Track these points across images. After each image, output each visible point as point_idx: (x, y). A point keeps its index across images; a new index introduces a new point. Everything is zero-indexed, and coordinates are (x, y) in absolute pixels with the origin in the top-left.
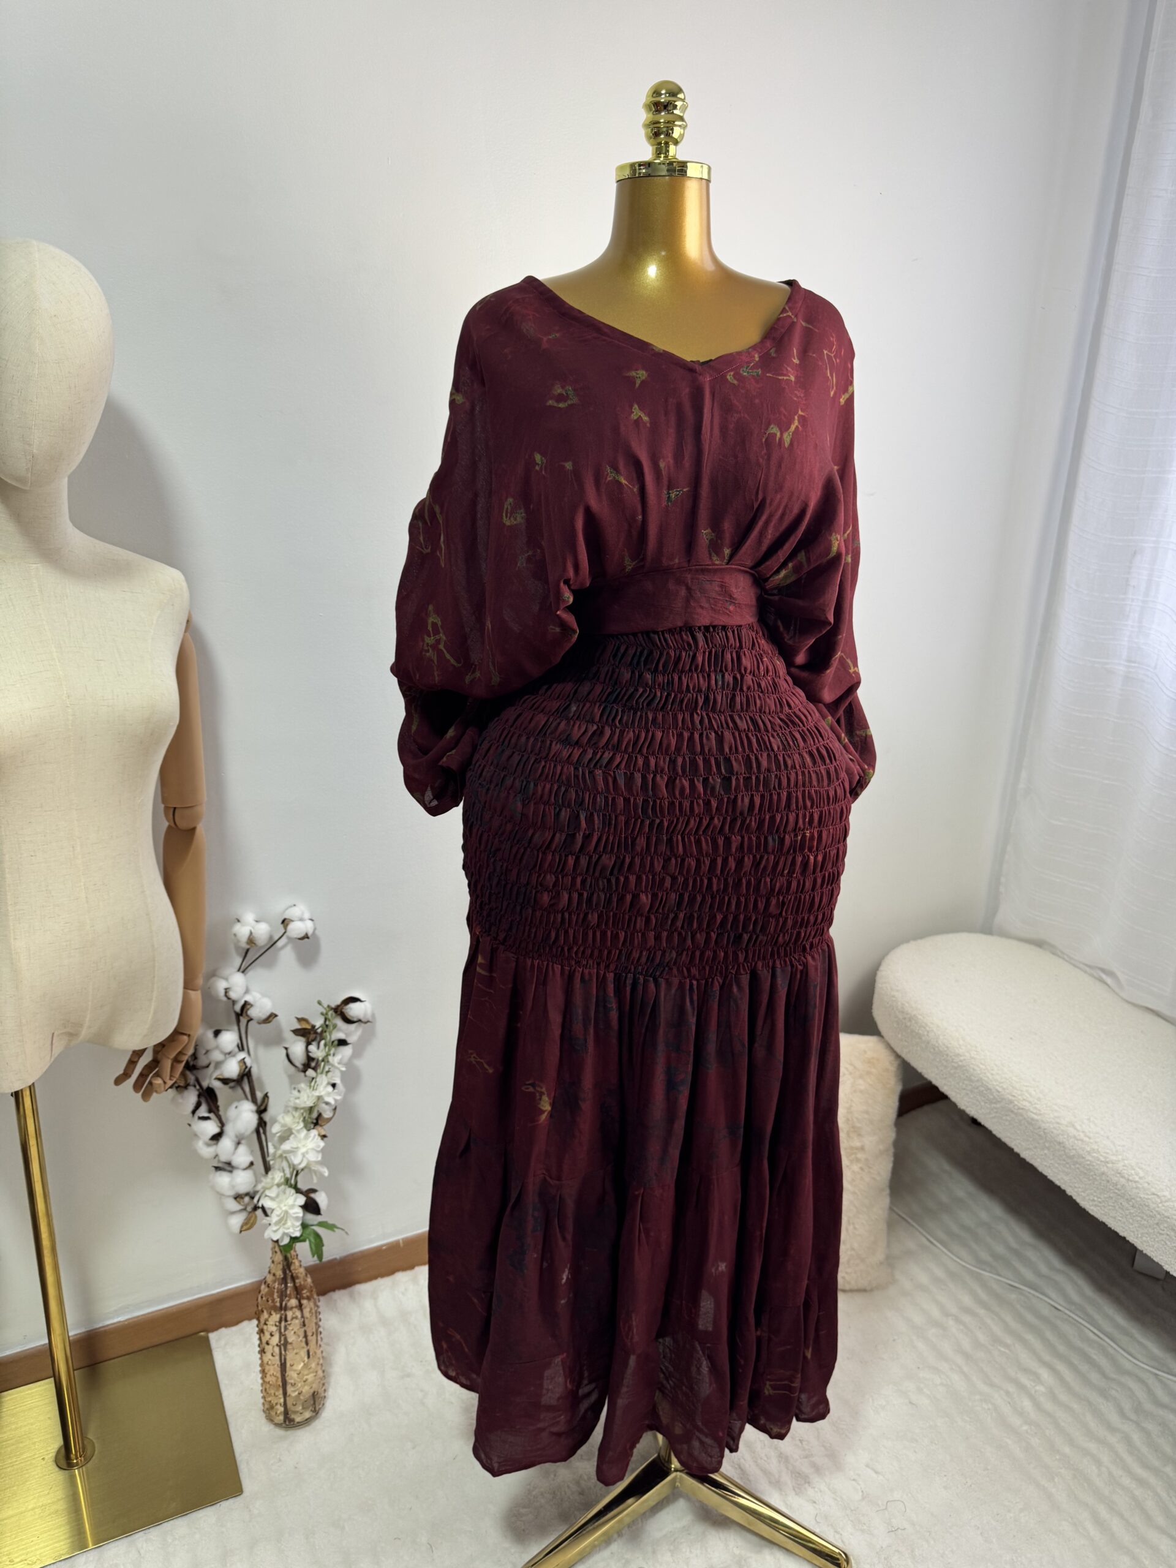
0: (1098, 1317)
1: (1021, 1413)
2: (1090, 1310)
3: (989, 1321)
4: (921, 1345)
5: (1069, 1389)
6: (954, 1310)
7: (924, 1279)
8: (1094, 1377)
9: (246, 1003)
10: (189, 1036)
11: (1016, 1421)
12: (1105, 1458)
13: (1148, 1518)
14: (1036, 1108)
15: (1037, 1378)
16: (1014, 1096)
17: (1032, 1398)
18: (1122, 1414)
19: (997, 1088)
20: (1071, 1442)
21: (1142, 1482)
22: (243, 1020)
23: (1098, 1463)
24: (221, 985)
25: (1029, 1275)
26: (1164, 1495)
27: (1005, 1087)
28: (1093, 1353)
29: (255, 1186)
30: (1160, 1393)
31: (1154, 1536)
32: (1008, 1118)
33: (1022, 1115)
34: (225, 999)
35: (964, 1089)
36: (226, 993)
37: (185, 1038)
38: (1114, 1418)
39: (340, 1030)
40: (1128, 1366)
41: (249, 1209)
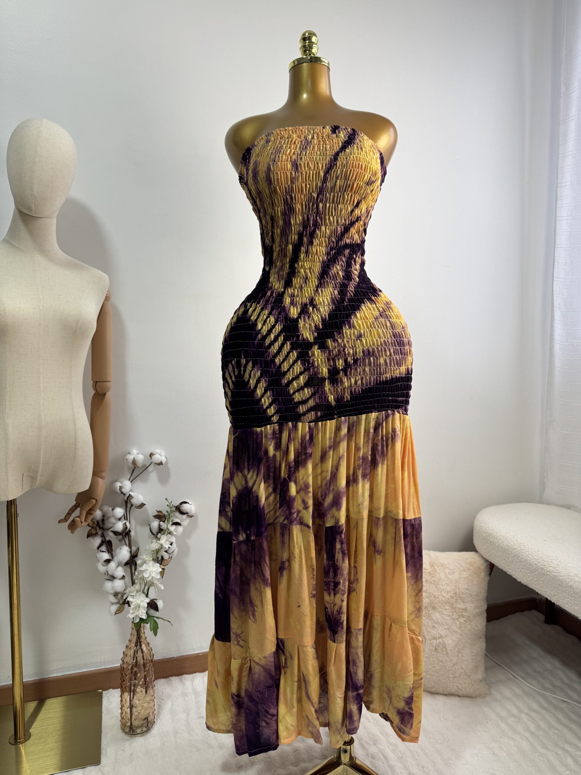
1: (566, 765)
3: (547, 716)
4: (503, 725)
9: (130, 495)
10: (96, 500)
11: (561, 769)
14: (556, 570)
16: (544, 565)
17: (573, 757)
19: (536, 563)
22: (129, 505)
24: (118, 484)
27: (539, 561)
29: (125, 590)
32: (542, 579)
33: (549, 575)
34: (119, 492)
35: (519, 568)
36: (120, 488)
37: (94, 501)
39: (177, 518)
41: (121, 602)
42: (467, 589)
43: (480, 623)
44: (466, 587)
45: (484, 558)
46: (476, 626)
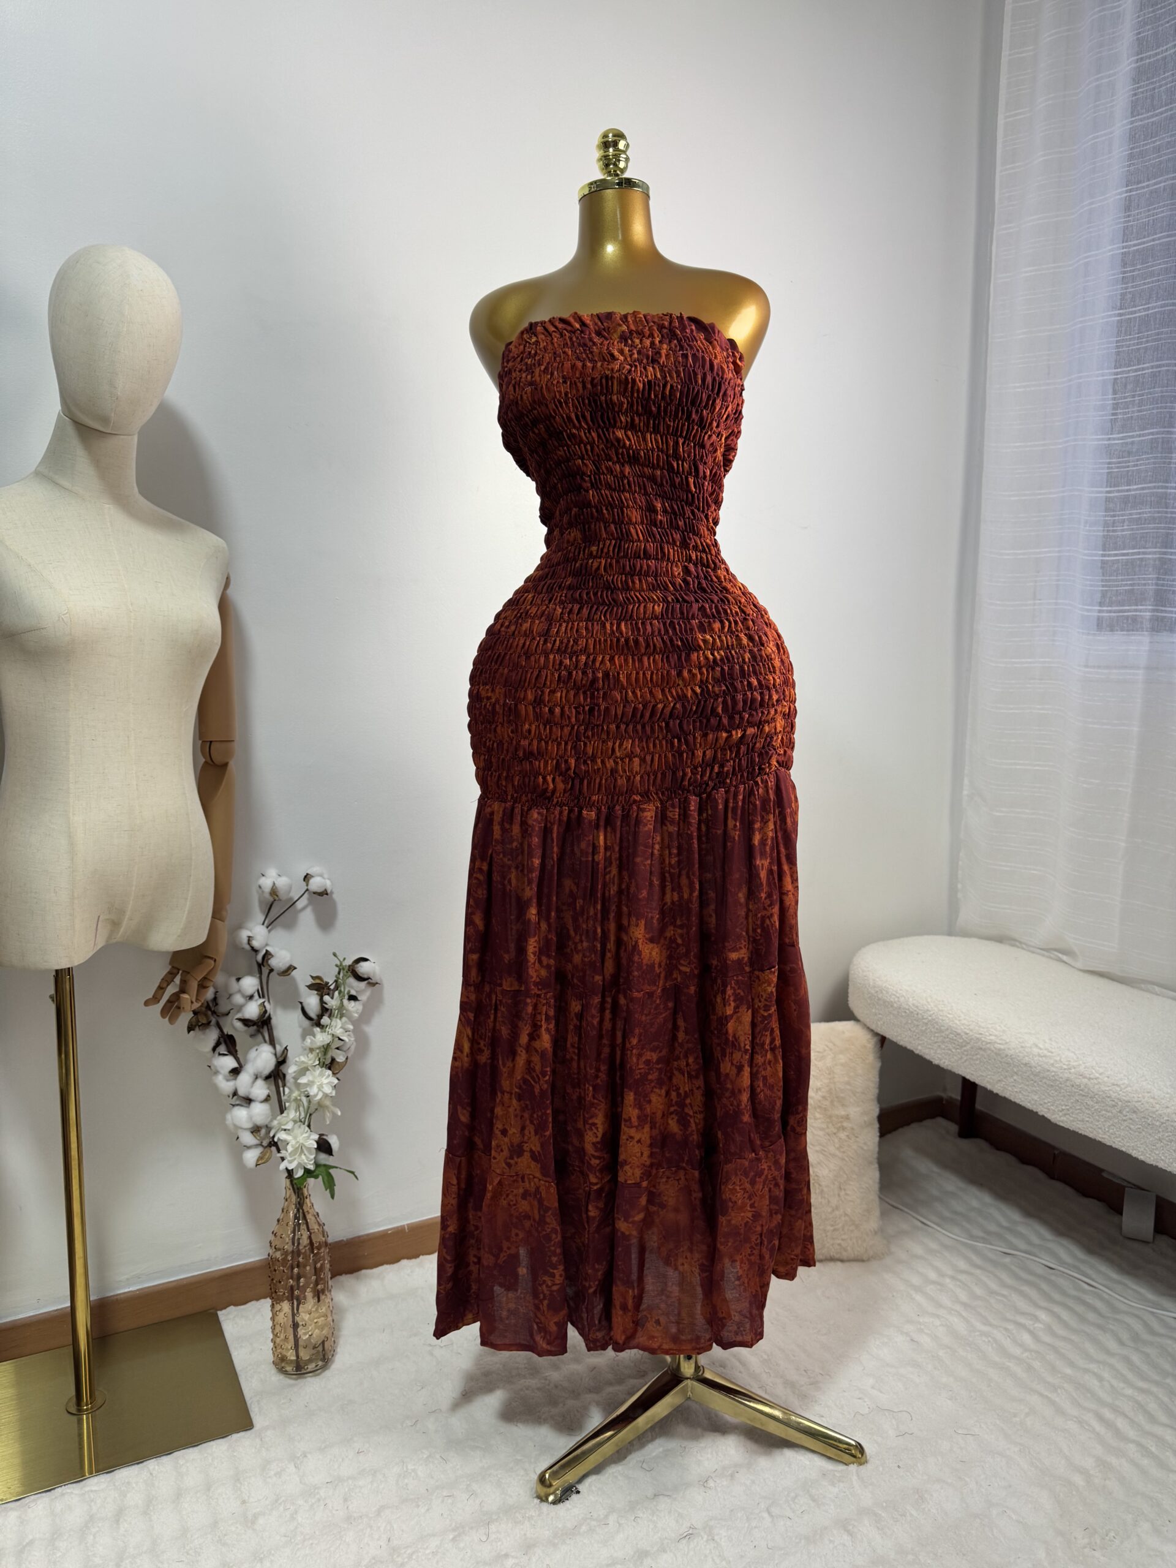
0: (1090, 1272)
1: (1022, 1345)
2: (1083, 1267)
3: (984, 1279)
4: (918, 1297)
5: (1066, 1325)
6: (950, 1272)
7: (918, 1250)
8: (1091, 1316)
9: (267, 951)
10: (215, 962)
11: (1017, 1351)
12: (1106, 1375)
13: (1152, 1419)
15: (1036, 1319)
17: (1032, 1333)
18: (1121, 1343)
20: (1072, 1364)
21: (1142, 1391)
22: (265, 971)
23: (1101, 1379)
24: (244, 934)
25: (1022, 1245)
26: (1166, 1399)
27: (971, 1027)
28: (1089, 1299)
29: (269, 1121)
30: (1156, 1325)
31: (1158, 1430)
32: (978, 1056)
33: (990, 1049)
34: (248, 947)
36: (249, 940)
38: (1112, 1345)
39: (353, 987)
40: (1123, 1307)
41: (265, 1143)
42: (848, 1083)
43: (870, 1138)
44: (846, 1079)
45: (872, 1031)
46: (865, 1144)
